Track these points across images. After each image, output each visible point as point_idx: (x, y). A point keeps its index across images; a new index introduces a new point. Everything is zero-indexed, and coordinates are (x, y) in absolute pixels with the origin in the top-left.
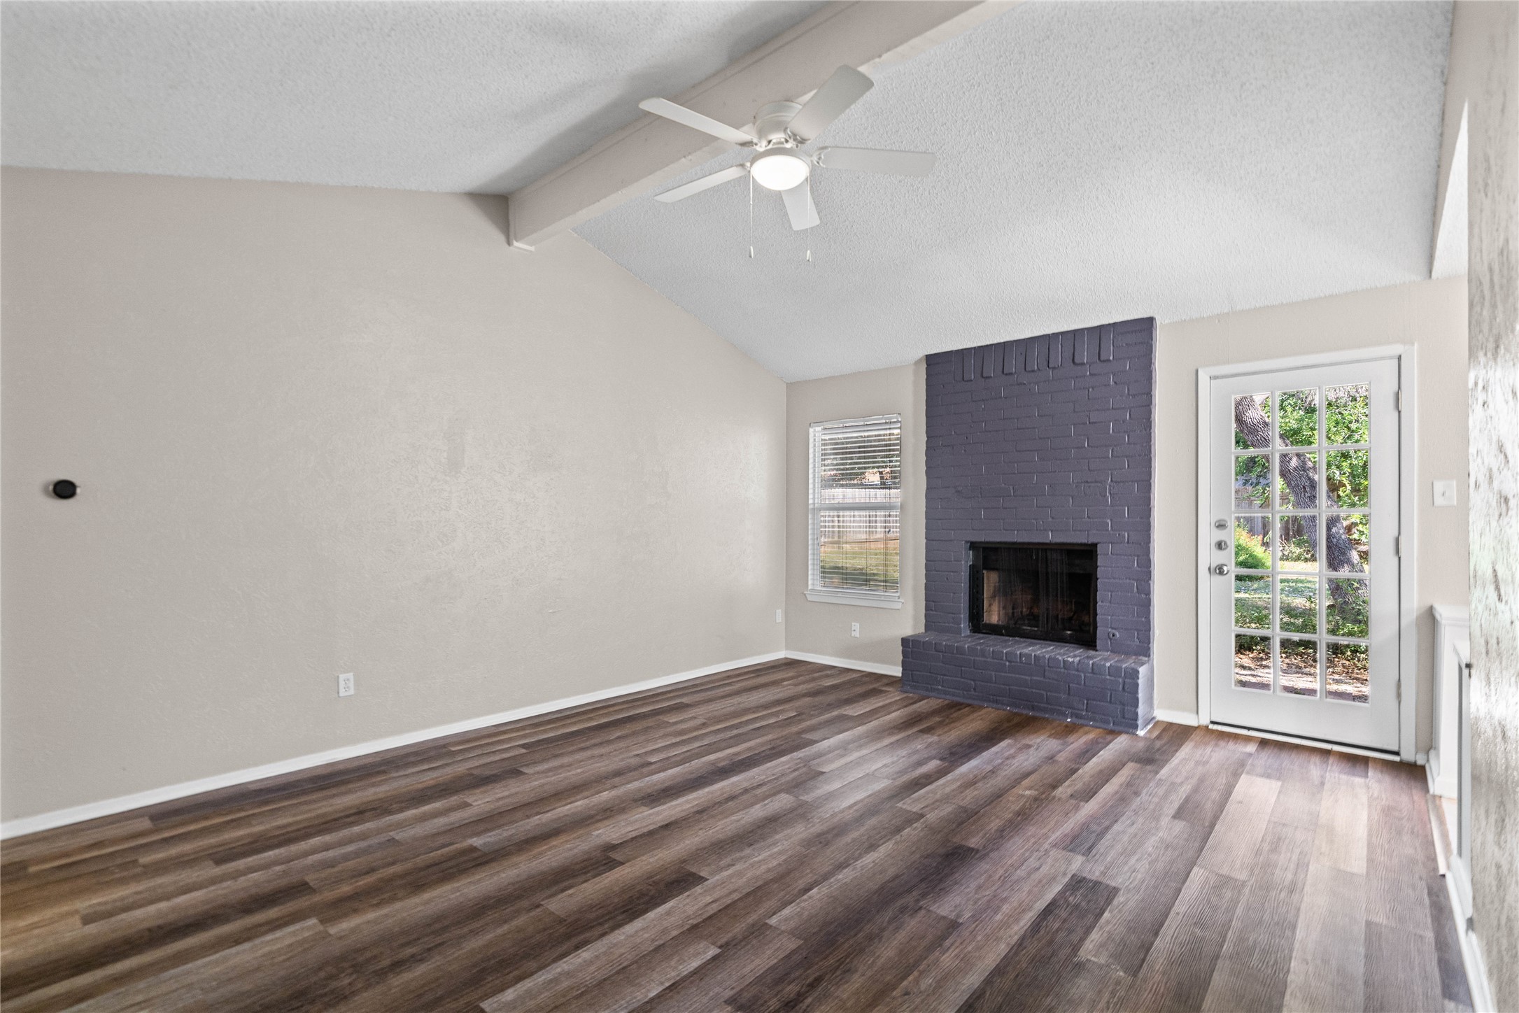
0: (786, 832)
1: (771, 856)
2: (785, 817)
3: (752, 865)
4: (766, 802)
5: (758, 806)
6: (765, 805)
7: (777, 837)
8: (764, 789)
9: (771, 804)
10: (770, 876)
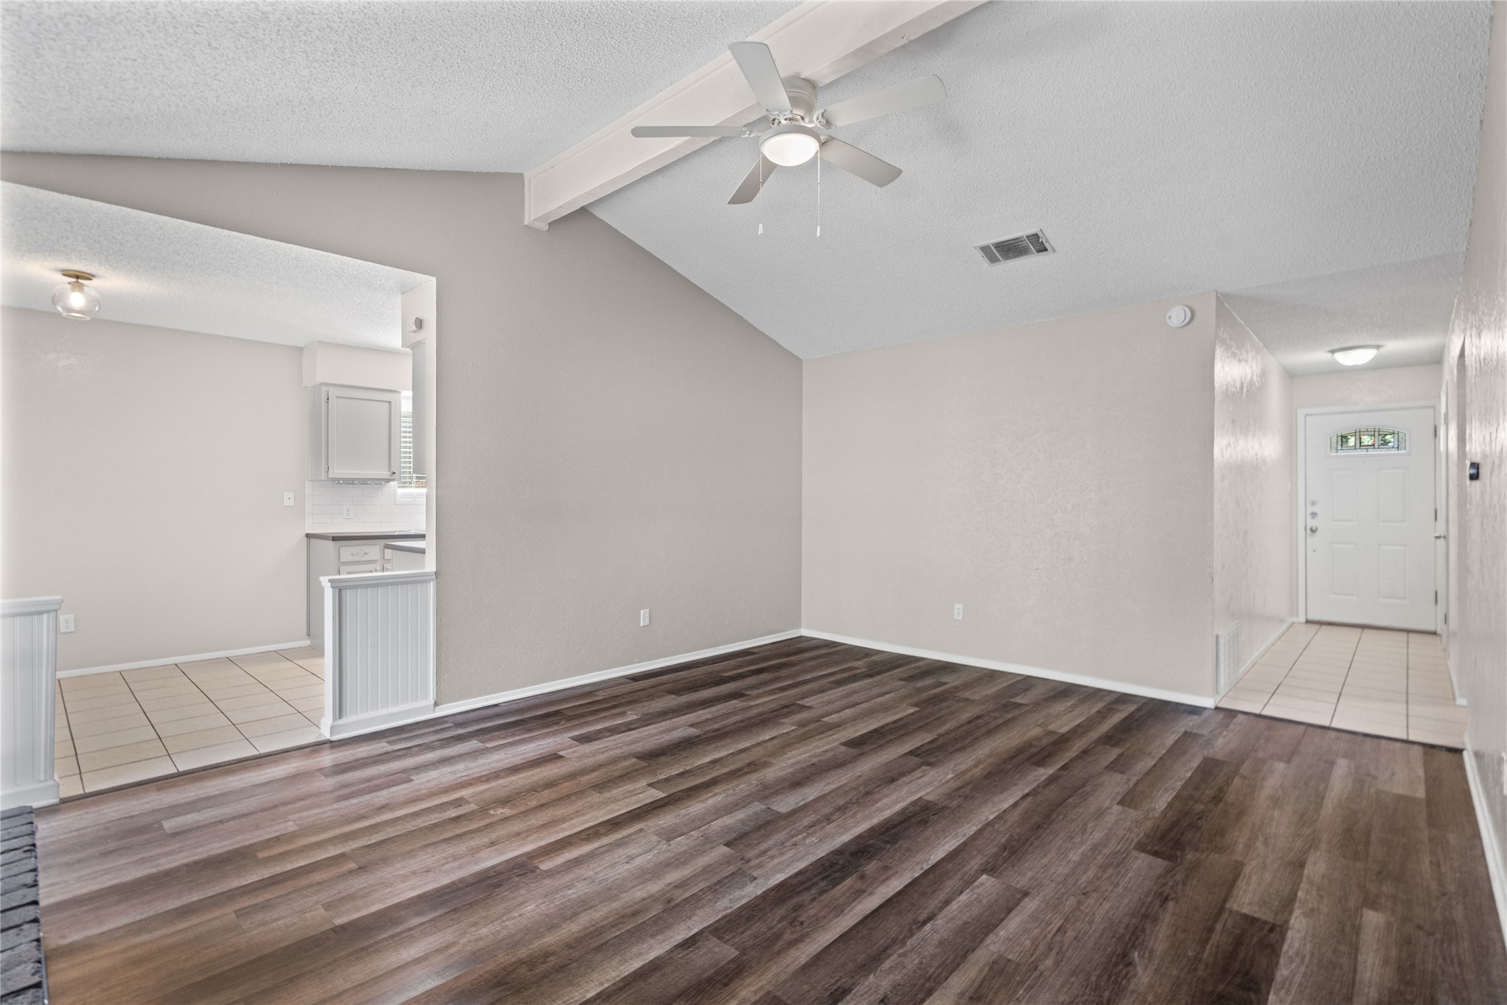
0: (784, 773)
1: (796, 757)
2: (783, 786)
3: (810, 751)
4: (802, 803)
5: (811, 798)
6: (803, 799)
7: (791, 770)
8: (806, 822)
9: (796, 801)
10: (797, 746)
